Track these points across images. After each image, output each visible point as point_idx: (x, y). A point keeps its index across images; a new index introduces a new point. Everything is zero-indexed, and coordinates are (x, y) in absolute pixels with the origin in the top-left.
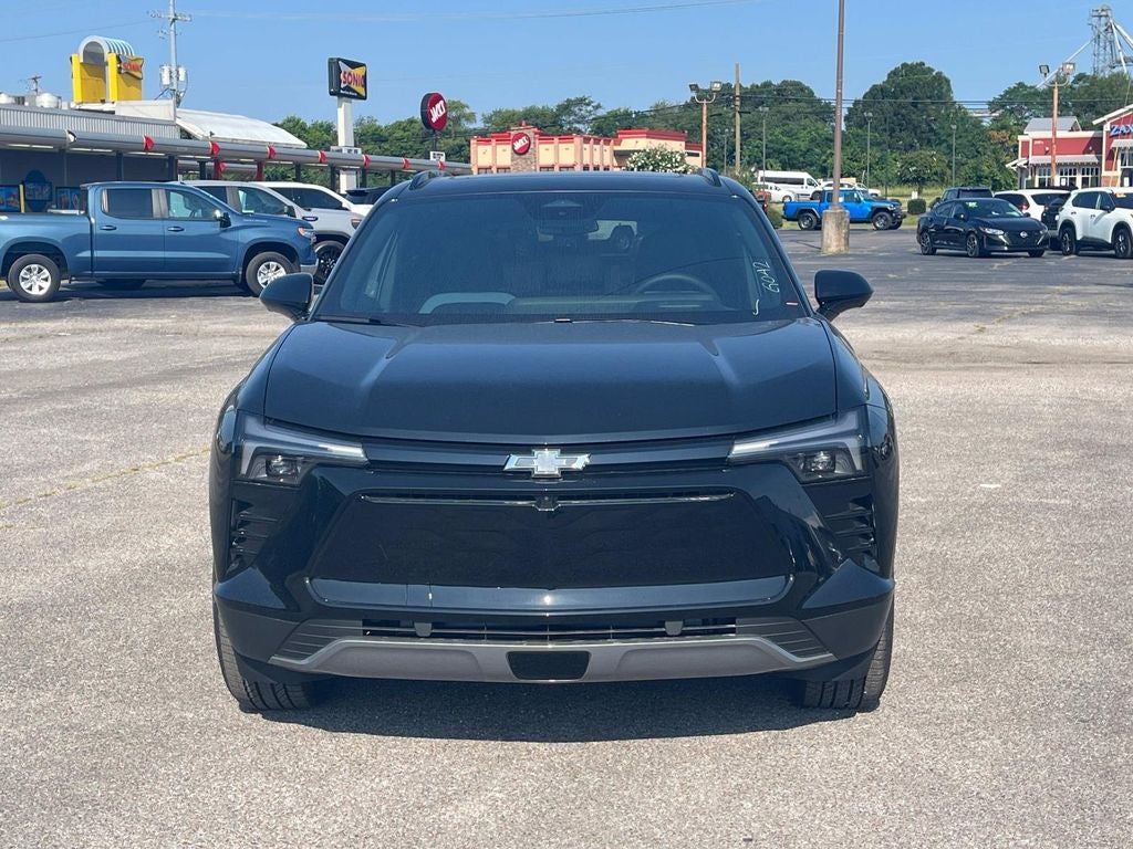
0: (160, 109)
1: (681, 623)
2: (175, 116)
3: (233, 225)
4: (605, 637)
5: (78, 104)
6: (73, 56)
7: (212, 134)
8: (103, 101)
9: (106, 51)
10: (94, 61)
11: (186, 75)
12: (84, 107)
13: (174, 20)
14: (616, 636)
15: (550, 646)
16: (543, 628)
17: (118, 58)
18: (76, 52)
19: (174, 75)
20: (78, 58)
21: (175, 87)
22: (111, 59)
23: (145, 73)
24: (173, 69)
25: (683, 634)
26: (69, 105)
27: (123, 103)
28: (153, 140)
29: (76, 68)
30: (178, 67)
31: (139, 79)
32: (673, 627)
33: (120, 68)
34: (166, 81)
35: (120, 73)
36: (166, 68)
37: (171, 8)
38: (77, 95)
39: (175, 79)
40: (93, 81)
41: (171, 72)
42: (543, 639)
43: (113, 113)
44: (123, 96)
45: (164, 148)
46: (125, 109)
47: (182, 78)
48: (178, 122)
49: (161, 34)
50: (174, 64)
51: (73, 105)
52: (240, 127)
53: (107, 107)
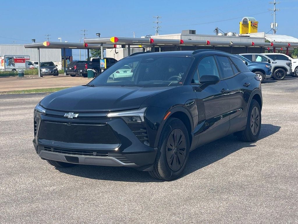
0: (260, 35)
1: (96, 153)
2: (265, 36)
3: (248, 65)
4: (82, 154)
5: (241, 34)
6: (240, 22)
7: (274, 40)
8: (247, 33)
9: (248, 20)
10: (245, 23)
11: (278, 25)
12: (242, 35)
13: (275, 11)
14: (84, 154)
15: (71, 155)
16: (70, 151)
17: (251, 22)
18: (241, 21)
19: (274, 25)
20: (241, 23)
21: (274, 28)
22: (249, 23)
23: (258, 26)
24: (274, 24)
25: (97, 155)
26: (238, 35)
27: (252, 33)
28: (255, 43)
29: (241, 25)
30: (275, 23)
31: (257, 27)
32: (95, 153)
33: (252, 25)
34: (272, 27)
35: (251, 26)
36: (272, 24)
37: (274, 8)
38: (241, 32)
39: (274, 27)
40: (245, 28)
41: (273, 25)
42: (70, 154)
43: (249, 36)
44: (252, 32)
45: (260, 45)
46: (252, 35)
47: (276, 26)
48: (266, 38)
49: (271, 15)
50: (274, 22)
51: (240, 35)
52: (284, 38)
53: (248, 35)
